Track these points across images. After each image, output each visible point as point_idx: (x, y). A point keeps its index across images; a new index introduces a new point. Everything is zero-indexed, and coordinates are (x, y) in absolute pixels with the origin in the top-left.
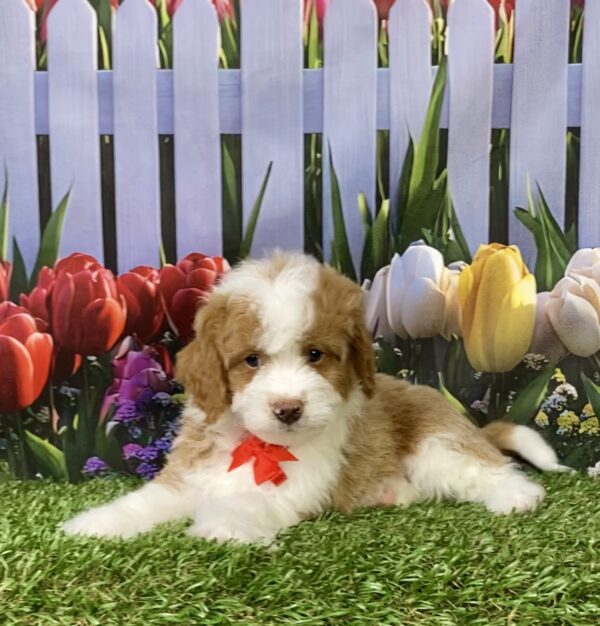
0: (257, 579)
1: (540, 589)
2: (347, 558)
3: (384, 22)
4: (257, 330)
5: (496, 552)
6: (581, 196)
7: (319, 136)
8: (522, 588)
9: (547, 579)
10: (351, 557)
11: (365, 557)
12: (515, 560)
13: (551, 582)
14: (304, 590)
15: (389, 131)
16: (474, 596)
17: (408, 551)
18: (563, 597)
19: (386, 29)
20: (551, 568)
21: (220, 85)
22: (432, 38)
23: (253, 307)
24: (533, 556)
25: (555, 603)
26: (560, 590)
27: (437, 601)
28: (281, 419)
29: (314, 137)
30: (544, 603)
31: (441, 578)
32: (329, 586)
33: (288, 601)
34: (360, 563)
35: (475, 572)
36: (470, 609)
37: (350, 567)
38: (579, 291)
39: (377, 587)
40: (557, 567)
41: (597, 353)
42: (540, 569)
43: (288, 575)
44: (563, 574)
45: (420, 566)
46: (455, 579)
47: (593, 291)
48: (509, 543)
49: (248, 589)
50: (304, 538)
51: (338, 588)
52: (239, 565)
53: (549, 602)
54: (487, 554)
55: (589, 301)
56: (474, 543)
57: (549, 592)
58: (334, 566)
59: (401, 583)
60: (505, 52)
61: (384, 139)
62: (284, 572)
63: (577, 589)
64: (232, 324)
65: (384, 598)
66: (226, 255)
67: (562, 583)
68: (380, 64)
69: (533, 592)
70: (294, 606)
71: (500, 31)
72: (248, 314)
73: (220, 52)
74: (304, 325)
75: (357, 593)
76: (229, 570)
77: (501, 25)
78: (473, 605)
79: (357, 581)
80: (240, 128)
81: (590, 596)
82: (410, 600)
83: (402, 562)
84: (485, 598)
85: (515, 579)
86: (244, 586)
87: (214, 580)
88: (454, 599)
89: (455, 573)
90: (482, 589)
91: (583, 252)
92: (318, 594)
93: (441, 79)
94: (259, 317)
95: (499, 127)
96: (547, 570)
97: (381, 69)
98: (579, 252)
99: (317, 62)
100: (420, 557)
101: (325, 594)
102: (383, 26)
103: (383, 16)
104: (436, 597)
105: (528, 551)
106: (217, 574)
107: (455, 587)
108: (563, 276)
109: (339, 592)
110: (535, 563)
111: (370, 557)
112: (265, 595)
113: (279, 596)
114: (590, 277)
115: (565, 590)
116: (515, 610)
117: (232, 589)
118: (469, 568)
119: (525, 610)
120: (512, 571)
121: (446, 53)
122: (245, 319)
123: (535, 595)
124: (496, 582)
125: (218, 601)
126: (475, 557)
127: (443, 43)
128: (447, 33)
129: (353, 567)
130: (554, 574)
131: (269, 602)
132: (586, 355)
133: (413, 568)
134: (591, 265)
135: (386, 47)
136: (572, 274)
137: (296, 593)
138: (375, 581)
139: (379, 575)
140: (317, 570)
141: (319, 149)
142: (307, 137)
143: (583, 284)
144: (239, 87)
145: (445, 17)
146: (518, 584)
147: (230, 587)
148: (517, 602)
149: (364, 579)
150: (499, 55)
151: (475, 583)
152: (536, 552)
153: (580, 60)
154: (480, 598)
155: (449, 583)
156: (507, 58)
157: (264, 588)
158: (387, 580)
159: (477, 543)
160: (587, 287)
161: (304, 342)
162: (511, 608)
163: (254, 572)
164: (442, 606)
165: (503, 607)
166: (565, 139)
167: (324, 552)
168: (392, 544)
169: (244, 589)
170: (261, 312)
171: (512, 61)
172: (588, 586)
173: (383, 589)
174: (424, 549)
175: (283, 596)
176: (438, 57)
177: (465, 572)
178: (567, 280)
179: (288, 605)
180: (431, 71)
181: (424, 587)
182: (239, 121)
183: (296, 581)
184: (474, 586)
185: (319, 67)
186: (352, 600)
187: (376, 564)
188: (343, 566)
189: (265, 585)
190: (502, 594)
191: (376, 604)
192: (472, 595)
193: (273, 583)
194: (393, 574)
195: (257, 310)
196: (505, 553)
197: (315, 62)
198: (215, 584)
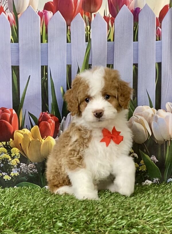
0: (19, 222)
1: (117, 224)
2: (51, 215)
3: (69, 27)
4: (88, 89)
5: (103, 211)
6: (138, 87)
7: (47, 67)
8: (111, 224)
9: (119, 221)
10: (52, 214)
11: (58, 214)
12: (109, 214)
13: (121, 221)
14: (35, 226)
15: (71, 65)
16: (93, 227)
17: (72, 211)
18: (125, 227)
19: (70, 29)
20: (121, 217)
21: (11, 49)
22: (86, 32)
23: (87, 82)
24: (115, 213)
25: (122, 229)
26: (123, 224)
27: (81, 229)
28: (96, 117)
29: (45, 67)
30: (118, 229)
31: (83, 221)
32: (44, 224)
33: (29, 230)
34: (55, 216)
35: (95, 219)
36: (93, 231)
37: (51, 218)
38: (138, 121)
39: (60, 224)
40: (123, 217)
41: (144, 142)
42: (117, 217)
43: (29, 221)
44: (125, 219)
45: (76, 217)
46: (88, 221)
47: (143, 121)
48: (108, 208)
49: (15, 226)
50: (38, 207)
51: (47, 225)
52: (13, 217)
53: (120, 228)
54: (100, 212)
55: (141, 124)
56: (96, 208)
57: (120, 225)
58: (46, 217)
59: (69, 223)
60: (111, 37)
61: (69, 68)
62: (28, 220)
63: (129, 224)
64: (81, 88)
65: (63, 228)
66: (13, 108)
67: (124, 222)
68: (68, 42)
69: (114, 225)
70: (31, 232)
71: (109, 30)
72: (85, 85)
73: (11, 37)
74: (102, 86)
75: (54, 227)
76: (9, 219)
77: (109, 28)
78: (94, 230)
79: (54, 223)
80: (19, 64)
81: (134, 226)
82: (72, 229)
83: (70, 215)
84: (98, 228)
85: (108, 221)
86: (14, 225)
87: (3, 223)
88: (87, 228)
89: (88, 219)
90: (96, 225)
91: (139, 107)
92: (40, 228)
93: (89, 47)
94: (89, 85)
95: (109, 64)
96: (120, 217)
97: (68, 43)
98: (138, 107)
99: (46, 41)
100: (76, 214)
101: (42, 227)
102: (69, 28)
103: (68, 25)
104: (81, 228)
105: (114, 211)
106: (4, 221)
107: (88, 224)
108: (132, 116)
109: (47, 227)
110: (115, 215)
111: (59, 214)
112: (21, 228)
113: (26, 228)
114: (142, 116)
115: (125, 224)
116: (108, 232)
117: (10, 226)
118: (93, 217)
119: (111, 232)
120: (108, 218)
121: (91, 38)
122: (85, 86)
123: (115, 226)
124: (102, 222)
125: (4, 231)
126: (96, 213)
127: (90, 34)
128: (91, 31)
129: (52, 218)
130: (122, 219)
131: (22, 230)
132: (141, 143)
133: (74, 218)
134: (142, 112)
135: (70, 36)
136: (135, 115)
137: (32, 227)
138: (60, 222)
139: (62, 220)
140: (40, 219)
141: (46, 71)
142: (42, 67)
143: (139, 119)
144: (18, 49)
145: (90, 25)
146: (110, 223)
147: (9, 225)
148: (109, 229)
149: (56, 222)
150: (109, 38)
151: (94, 222)
152: (117, 211)
153: (137, 40)
154: (96, 227)
155: (86, 223)
156: (112, 40)
157: (21, 226)
158: (64, 222)
159: (97, 209)
160: (140, 119)
161: (103, 91)
162: (106, 231)
163: (18, 220)
164: (83, 231)
165: (104, 231)
166: (132, 68)
167: (43, 212)
168: (68, 209)
169: (14, 226)
170: (89, 84)
171: (114, 41)
172: (133, 223)
173: (63, 225)
174: (78, 211)
175: (27, 228)
176: (88, 39)
177: (91, 218)
178: (134, 117)
179: (29, 231)
180: (85, 44)
181: (77, 224)
182: (18, 61)
183: (32, 223)
184: (94, 223)
185: (46, 43)
186: (52, 229)
187: (61, 216)
188: (49, 217)
189: (21, 225)
190: (104, 226)
191: (60, 230)
192: (93, 226)
193: (24, 224)
194: (67, 220)
195: (88, 83)
196: (106, 212)
197: (45, 41)
198: (3, 224)
